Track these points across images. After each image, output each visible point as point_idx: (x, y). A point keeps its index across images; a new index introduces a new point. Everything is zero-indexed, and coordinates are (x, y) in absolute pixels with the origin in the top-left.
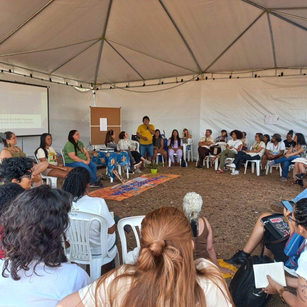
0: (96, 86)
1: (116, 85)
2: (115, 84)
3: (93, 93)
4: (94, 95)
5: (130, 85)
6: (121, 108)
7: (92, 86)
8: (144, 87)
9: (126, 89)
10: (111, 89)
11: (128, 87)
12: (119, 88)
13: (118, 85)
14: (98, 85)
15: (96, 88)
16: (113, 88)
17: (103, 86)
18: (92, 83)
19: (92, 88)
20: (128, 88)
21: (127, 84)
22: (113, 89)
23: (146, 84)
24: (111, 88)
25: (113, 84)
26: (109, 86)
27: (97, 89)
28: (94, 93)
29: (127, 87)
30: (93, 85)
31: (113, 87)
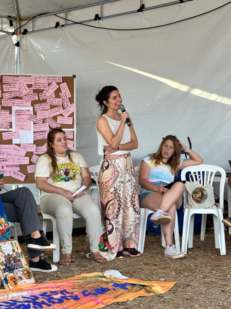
0: (23, 23)
1: (69, 17)
2: (66, 15)
3: (15, 42)
4: (16, 48)
5: (106, 14)
6: (74, 76)
7: (11, 25)
8: (140, 13)
9: (96, 23)
10: (59, 29)
11: (100, 19)
12: (76, 23)
13: (75, 16)
14: (26, 22)
15: (22, 30)
16: (63, 26)
17: (40, 23)
18: (9, 17)
19: (12, 30)
20: (100, 21)
21: (96, 10)
22: (63, 28)
23: (146, 6)
24: (57, 24)
25: (62, 15)
26: (52, 21)
27: (25, 32)
28: (18, 44)
29: (97, 17)
30: (14, 23)
31: (62, 22)
